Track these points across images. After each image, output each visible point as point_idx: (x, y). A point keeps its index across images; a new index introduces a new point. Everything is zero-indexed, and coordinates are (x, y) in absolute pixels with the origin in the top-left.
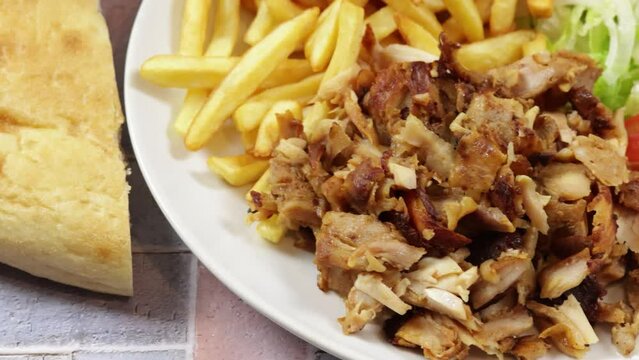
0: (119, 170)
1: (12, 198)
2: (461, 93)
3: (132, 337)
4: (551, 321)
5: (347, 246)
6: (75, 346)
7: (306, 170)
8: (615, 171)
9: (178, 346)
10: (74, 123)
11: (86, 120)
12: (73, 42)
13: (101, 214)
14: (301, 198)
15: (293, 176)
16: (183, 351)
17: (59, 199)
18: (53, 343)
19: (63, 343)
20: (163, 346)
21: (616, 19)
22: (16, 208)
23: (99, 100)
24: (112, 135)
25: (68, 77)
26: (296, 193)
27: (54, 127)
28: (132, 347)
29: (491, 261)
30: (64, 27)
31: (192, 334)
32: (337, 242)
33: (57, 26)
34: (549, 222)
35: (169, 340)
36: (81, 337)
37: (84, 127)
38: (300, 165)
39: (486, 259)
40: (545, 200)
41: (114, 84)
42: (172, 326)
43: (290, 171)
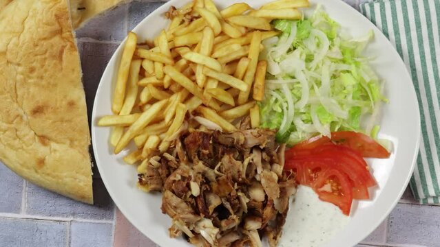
0: (89, 165)
1: (48, 175)
2: (220, 150)
3: (93, 216)
4: (247, 236)
5: (172, 210)
6: (71, 219)
7: (160, 171)
8: (274, 193)
9: (109, 222)
10: (72, 141)
11: (76, 140)
12: (72, 104)
13: (81, 184)
14: (157, 184)
15: (154, 174)
16: (111, 224)
17: (66, 177)
18: (63, 216)
19: (67, 217)
20: (104, 221)
21: (287, 109)
22: (50, 178)
23: (81, 131)
24: (86, 149)
25: (69, 121)
26: (155, 182)
27: (64, 143)
28: (92, 221)
29: (226, 220)
30: (68, 98)
31: (115, 217)
32: (169, 207)
33: (65, 97)
34: (248, 209)
35: (107, 219)
36: (74, 214)
37: (76, 143)
38: (158, 168)
39: (224, 219)
40: (247, 200)
41: (87, 123)
42: (108, 212)
43: (154, 171)
